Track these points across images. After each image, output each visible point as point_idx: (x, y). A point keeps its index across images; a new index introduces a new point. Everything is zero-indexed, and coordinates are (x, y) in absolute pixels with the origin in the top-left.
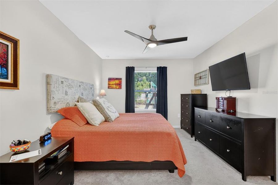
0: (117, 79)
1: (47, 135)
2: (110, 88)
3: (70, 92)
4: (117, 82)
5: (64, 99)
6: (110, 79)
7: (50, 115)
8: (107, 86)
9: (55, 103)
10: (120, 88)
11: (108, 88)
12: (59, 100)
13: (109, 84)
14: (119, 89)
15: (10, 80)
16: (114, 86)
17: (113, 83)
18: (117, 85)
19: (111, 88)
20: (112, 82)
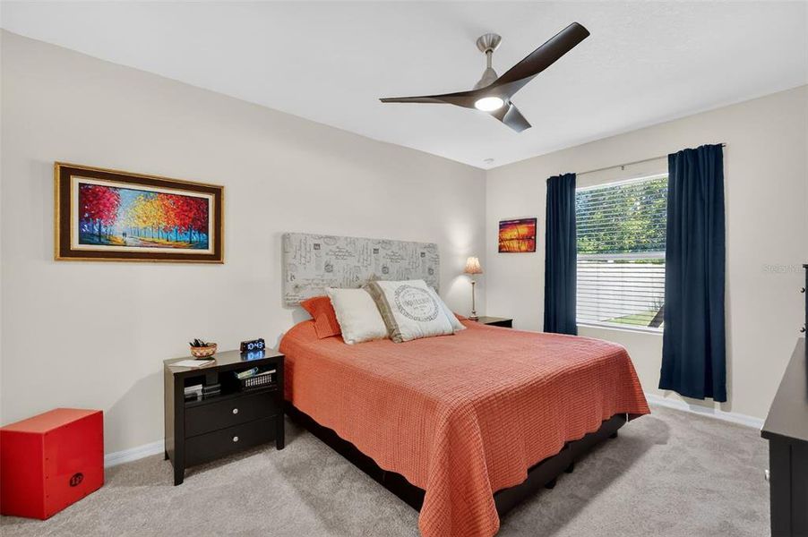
0: (522, 222)
1: (254, 342)
2: (503, 252)
3: (339, 265)
4: (523, 230)
5: (323, 281)
6: (504, 225)
7: (293, 310)
8: (497, 244)
9: (297, 287)
10: (532, 248)
11: (500, 251)
12: (306, 282)
13: (501, 240)
14: (527, 251)
15: (210, 251)
16: (515, 244)
17: (514, 234)
18: (523, 239)
19: (507, 252)
20: (512, 233)
